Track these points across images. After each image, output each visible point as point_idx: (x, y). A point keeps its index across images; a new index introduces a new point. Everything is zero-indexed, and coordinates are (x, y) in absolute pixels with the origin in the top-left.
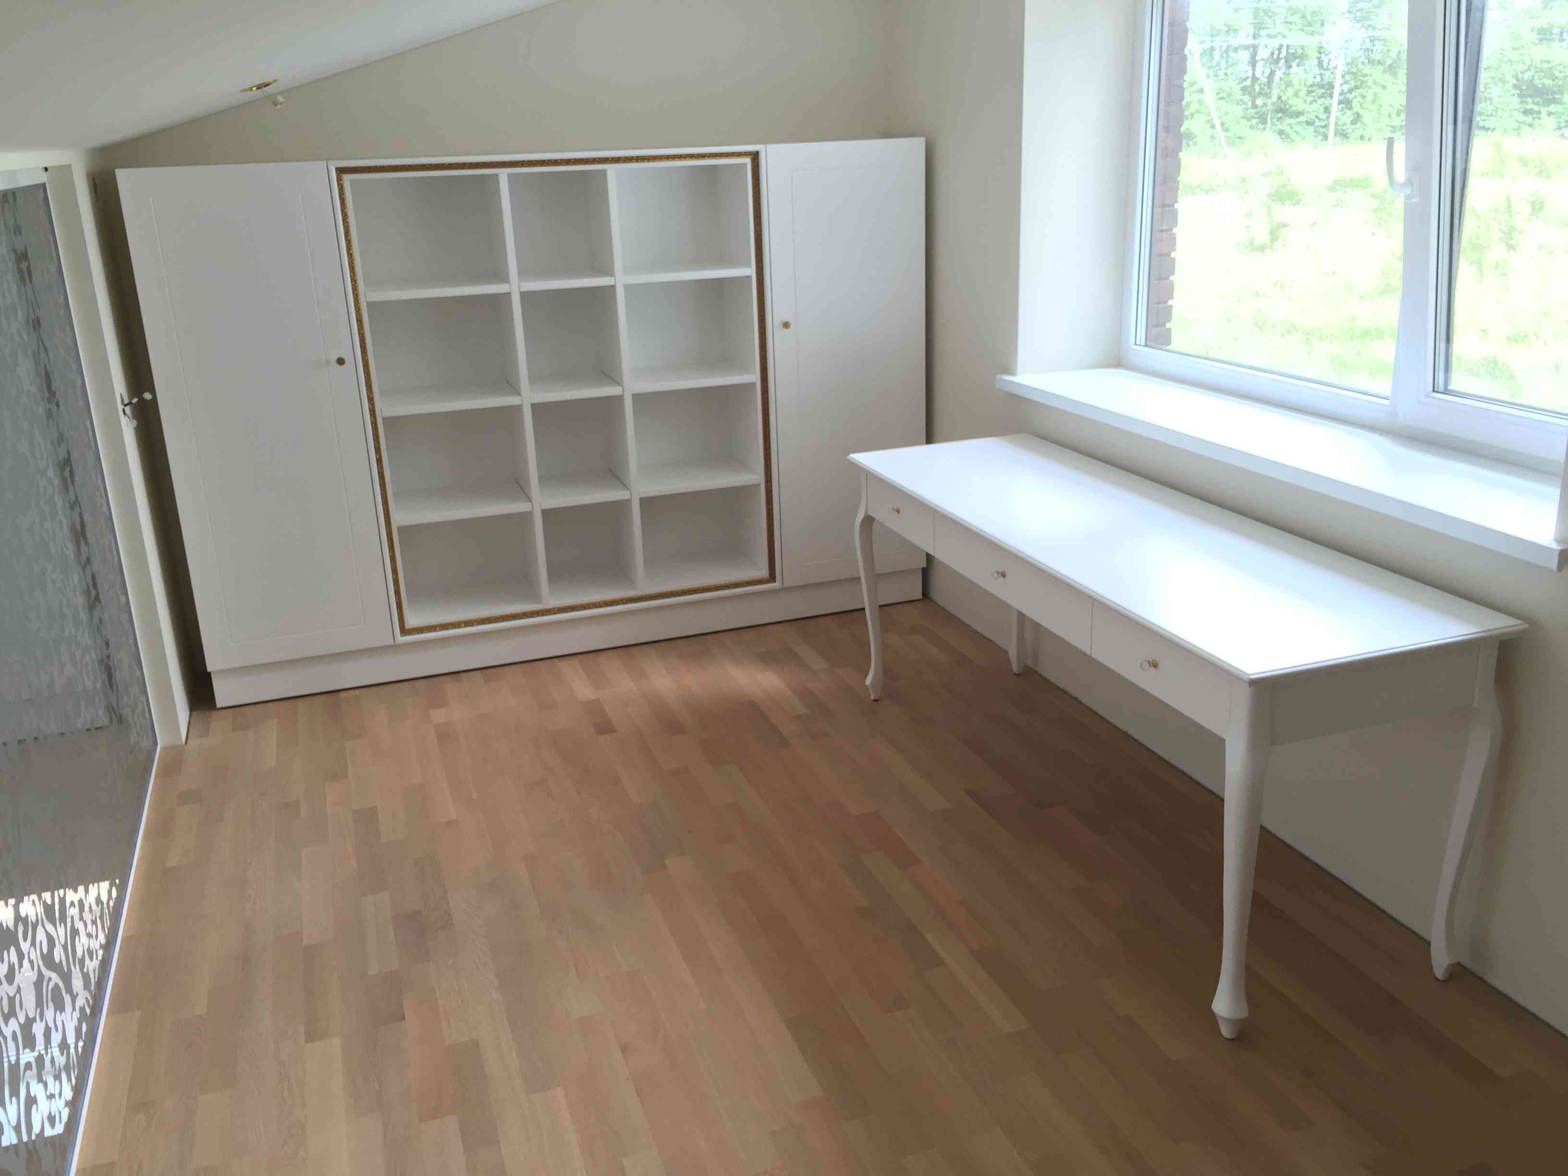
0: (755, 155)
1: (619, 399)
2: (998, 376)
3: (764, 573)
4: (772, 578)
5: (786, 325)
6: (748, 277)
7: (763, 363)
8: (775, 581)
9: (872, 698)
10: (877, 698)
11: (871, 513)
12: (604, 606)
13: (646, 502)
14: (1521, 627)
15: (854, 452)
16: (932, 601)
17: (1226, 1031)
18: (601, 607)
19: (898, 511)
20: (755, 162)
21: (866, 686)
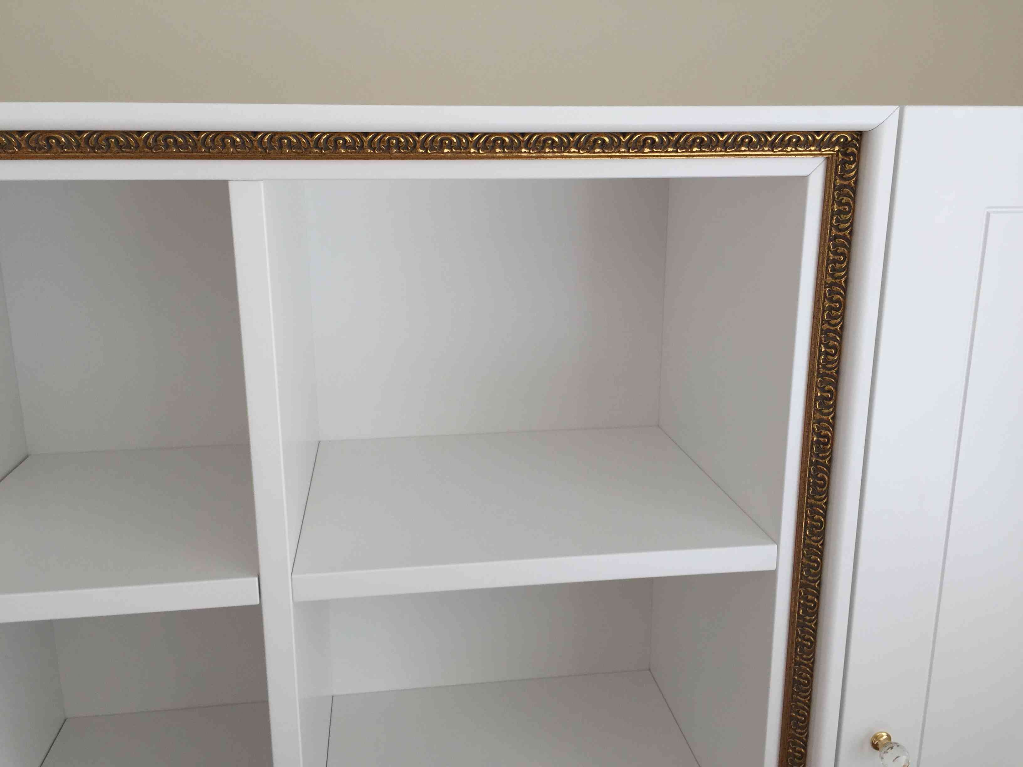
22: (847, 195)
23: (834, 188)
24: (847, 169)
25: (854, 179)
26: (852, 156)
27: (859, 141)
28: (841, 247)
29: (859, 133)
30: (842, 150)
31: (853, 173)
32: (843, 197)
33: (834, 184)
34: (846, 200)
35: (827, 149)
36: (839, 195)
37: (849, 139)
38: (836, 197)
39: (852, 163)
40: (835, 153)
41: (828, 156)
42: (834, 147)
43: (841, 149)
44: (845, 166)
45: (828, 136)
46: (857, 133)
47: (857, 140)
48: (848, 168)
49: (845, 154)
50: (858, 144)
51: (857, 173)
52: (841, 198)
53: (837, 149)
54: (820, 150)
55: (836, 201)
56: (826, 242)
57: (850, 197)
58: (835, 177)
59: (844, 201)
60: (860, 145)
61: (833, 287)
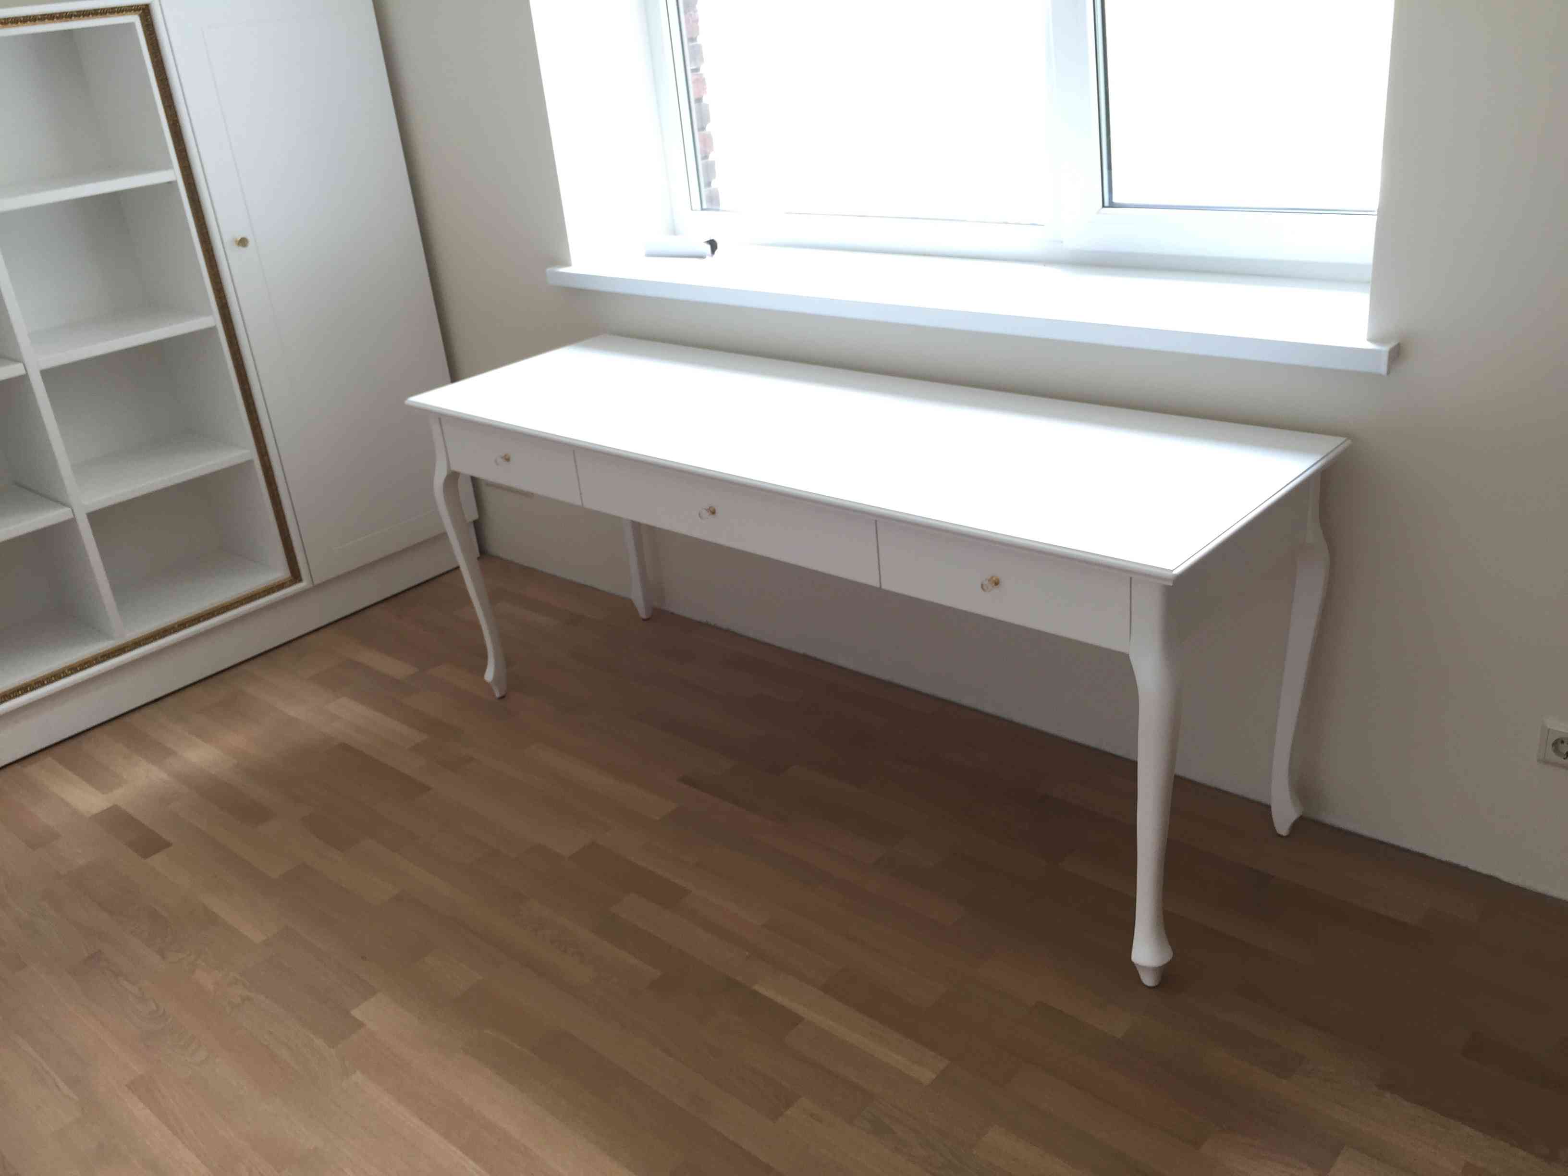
0: (144, 10)
1: (23, 379)
2: (549, 270)
3: (281, 572)
4: (296, 576)
5: (243, 242)
6: (170, 183)
7: (220, 298)
8: (300, 580)
9: (498, 695)
10: (503, 693)
11: (455, 468)
12: (72, 673)
13: (97, 518)
14: (1345, 445)
15: (412, 395)
16: (493, 557)
17: (1148, 980)
18: (66, 675)
19: (507, 459)
20: (147, 19)
21: (485, 683)
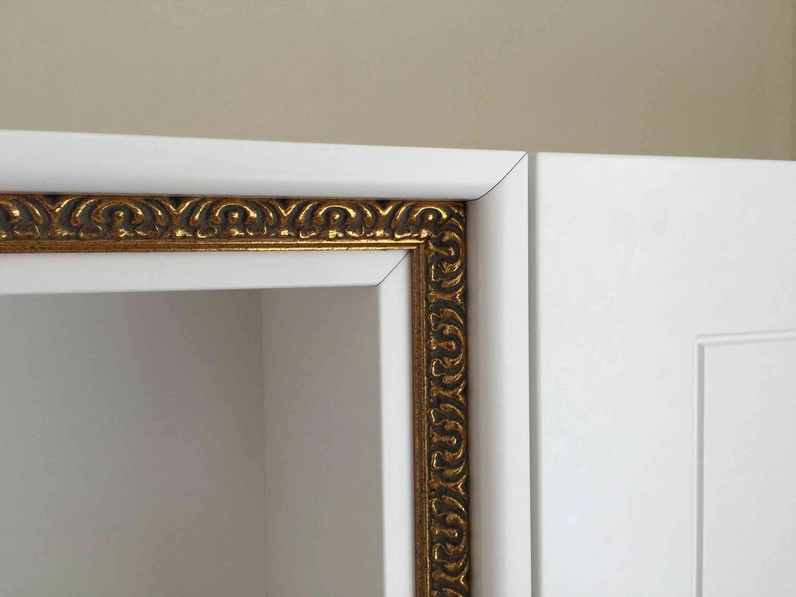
22: (451, 321)
23: (427, 307)
24: (446, 272)
25: (460, 290)
26: (453, 247)
27: (464, 221)
28: (450, 419)
29: (460, 205)
30: (433, 236)
31: (456, 279)
32: (444, 325)
33: (427, 300)
34: (449, 331)
35: (405, 235)
36: (438, 320)
37: (445, 216)
38: (433, 325)
39: (453, 260)
40: (422, 242)
41: (410, 248)
42: (418, 231)
43: (431, 234)
44: (442, 266)
45: (403, 209)
46: (456, 203)
47: (458, 217)
48: (448, 270)
49: (440, 244)
50: (461, 224)
51: (465, 279)
52: (441, 326)
53: (424, 234)
54: (392, 237)
55: (433, 331)
56: (424, 410)
57: (457, 323)
58: (427, 287)
59: (447, 332)
60: (465, 227)
61: (443, 497)
